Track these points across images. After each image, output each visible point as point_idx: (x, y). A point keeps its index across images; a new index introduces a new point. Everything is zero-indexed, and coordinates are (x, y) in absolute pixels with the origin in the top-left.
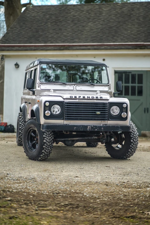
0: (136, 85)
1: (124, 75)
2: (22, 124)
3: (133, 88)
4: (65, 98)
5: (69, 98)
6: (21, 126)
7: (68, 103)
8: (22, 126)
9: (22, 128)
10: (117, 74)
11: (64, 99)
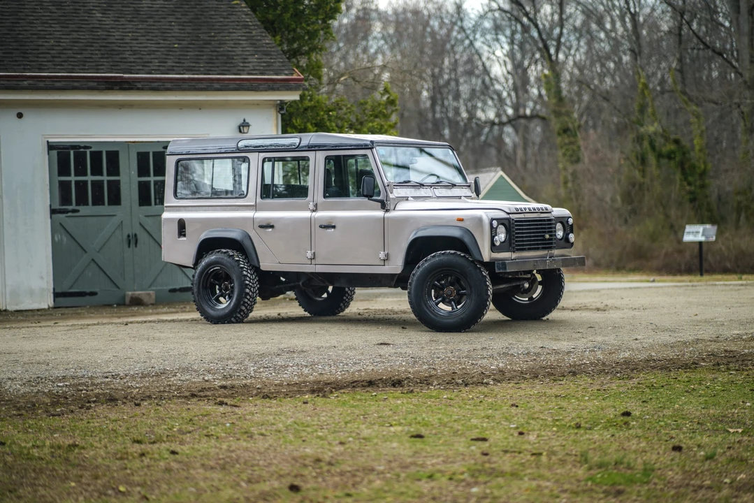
0: (105, 178)
1: (72, 152)
2: (249, 275)
3: (97, 186)
4: (509, 212)
5: (516, 212)
6: (248, 279)
7: (516, 221)
8: (250, 278)
9: (251, 284)
10: (55, 153)
11: (508, 214)
